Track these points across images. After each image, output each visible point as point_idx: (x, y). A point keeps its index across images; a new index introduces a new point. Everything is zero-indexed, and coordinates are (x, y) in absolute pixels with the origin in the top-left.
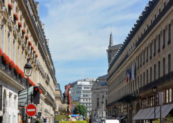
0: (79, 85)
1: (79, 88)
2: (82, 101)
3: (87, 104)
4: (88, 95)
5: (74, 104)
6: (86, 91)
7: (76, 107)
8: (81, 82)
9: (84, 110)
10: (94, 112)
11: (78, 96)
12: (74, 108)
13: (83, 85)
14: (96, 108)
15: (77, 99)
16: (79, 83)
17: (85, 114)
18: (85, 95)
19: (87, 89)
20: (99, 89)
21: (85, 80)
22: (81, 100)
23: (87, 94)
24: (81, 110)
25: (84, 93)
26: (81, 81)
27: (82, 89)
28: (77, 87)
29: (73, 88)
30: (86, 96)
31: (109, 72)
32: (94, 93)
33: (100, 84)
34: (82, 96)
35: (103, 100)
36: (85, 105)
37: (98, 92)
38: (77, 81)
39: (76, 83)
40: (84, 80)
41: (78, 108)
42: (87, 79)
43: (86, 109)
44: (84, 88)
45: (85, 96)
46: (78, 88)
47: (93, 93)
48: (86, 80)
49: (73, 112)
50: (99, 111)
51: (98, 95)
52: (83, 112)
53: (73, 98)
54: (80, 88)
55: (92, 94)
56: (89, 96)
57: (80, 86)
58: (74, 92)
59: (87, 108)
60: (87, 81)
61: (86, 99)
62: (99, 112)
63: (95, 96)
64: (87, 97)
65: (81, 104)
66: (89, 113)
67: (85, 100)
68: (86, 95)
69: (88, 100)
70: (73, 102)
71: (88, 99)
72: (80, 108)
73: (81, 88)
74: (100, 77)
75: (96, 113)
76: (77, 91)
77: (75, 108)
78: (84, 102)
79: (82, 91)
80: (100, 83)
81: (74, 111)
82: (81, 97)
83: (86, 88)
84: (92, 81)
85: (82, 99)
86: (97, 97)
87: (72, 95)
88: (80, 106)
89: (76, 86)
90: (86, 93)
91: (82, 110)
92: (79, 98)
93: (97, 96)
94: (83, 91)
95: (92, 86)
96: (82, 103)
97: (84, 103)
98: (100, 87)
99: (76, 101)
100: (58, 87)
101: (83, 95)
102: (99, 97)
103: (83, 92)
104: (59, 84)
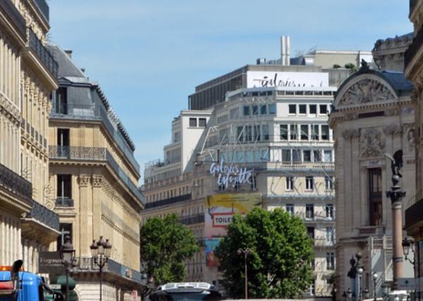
0: (255, 94)
1: (255, 108)
2: (277, 187)
3: (310, 208)
4: (317, 154)
5: (221, 209)
6: (305, 128)
7: (239, 226)
8: (270, 75)
9: (290, 241)
10: (350, 253)
11: (251, 158)
12: (224, 232)
13: (282, 92)
14: (362, 231)
15: (243, 177)
16: (254, 80)
17: (299, 265)
18: (296, 151)
19: (310, 117)
20: (381, 114)
21: (298, 63)
22: (270, 179)
23: (311, 144)
24: (269, 240)
25: (293, 137)
26: (275, 65)
27: (274, 113)
28: (239, 105)
29: (214, 113)
30: (308, 159)
31: (416, 9)
32: (350, 136)
33: (383, 82)
34: (277, 155)
35: (395, 182)
36: (300, 210)
37: (371, 130)
38: (246, 68)
39: (236, 79)
40: (293, 61)
41: (251, 230)
42: (313, 54)
43: (305, 234)
44: (292, 109)
45: (296, 159)
46: (246, 110)
47: (341, 139)
48: (309, 61)
49: (217, 253)
50: (379, 244)
51: (377, 153)
52: (283, 256)
53: (213, 169)
54: (264, 109)
55: (336, 146)
56: (324, 157)
57: (261, 101)
58: (224, 131)
59: (311, 230)
60: (312, 68)
61: (301, 173)
62: (376, 255)
63: (356, 153)
64: (309, 166)
65: (271, 209)
66: (330, 260)
67: (300, 182)
68: (307, 153)
69: (319, 180)
70: (216, 197)
71: (319, 174)
72: (261, 230)
73: (268, 110)
74: (389, 41)
75: (359, 257)
76: (240, 129)
77: (232, 230)
78: (314, 194)
79: (277, 131)
80: (382, 75)
81: (222, 246)
82: (270, 167)
83: (303, 110)
84: (347, 67)
85: (275, 173)
86: (368, 164)
87: (211, 151)
88: (267, 220)
89: (233, 98)
90: (304, 137)
91: (276, 239)
92: (259, 172)
93: (367, 154)
94: (284, 127)
95: (331, 97)
96: (276, 200)
97: (290, 203)
98: (386, 100)
99: (238, 188)
100: (87, 107)
101: (286, 153)
102: (380, 164)
103: (284, 137)
104: (94, 88)
